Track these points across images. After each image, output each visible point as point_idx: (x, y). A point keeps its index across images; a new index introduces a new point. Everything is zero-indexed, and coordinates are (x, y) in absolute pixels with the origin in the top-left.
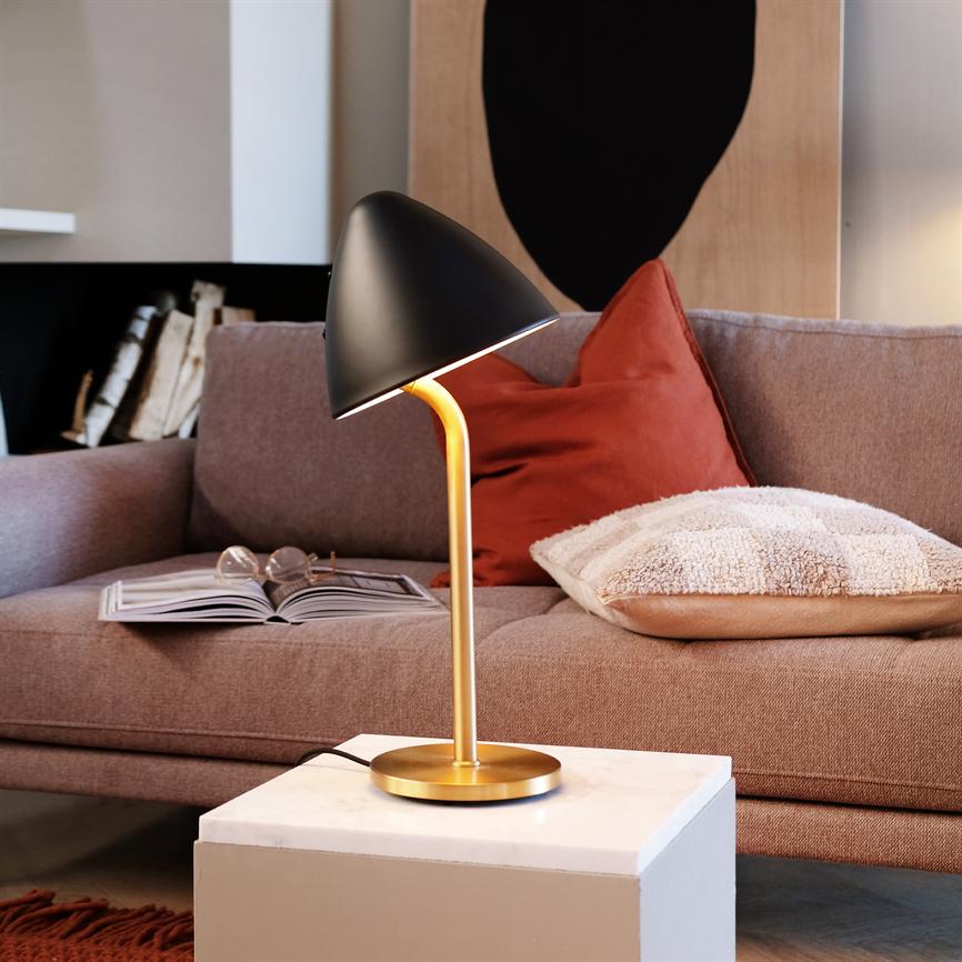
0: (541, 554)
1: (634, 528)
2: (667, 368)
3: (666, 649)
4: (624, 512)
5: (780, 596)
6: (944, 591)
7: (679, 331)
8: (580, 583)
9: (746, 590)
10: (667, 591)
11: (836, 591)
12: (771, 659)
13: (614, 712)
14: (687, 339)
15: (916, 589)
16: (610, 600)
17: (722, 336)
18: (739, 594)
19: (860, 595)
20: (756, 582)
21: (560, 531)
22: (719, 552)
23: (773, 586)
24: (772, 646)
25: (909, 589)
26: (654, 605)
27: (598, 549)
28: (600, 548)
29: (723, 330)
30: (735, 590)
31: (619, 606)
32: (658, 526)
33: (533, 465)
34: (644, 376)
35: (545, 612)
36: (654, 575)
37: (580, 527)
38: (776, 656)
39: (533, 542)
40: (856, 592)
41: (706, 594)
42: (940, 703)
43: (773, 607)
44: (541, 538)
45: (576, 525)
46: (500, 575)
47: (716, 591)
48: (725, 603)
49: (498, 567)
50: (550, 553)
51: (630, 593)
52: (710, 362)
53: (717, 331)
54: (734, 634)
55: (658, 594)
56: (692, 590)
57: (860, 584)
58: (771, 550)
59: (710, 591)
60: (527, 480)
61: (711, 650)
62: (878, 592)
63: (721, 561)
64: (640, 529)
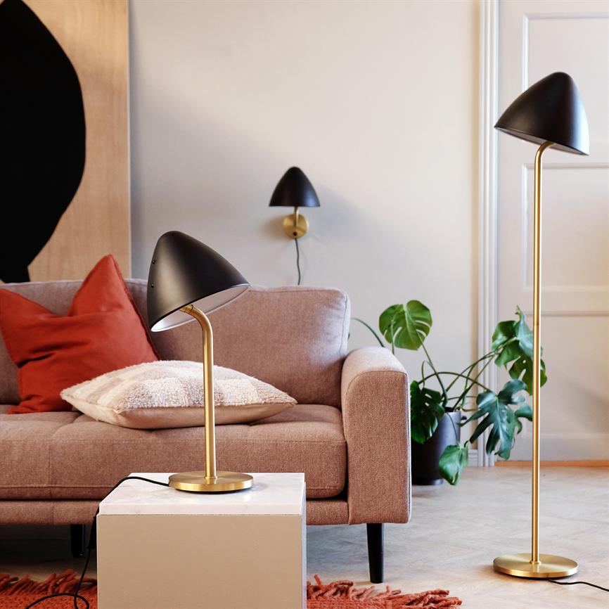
0: (68, 395)
1: (119, 381)
2: (120, 306)
3: (143, 434)
4: (108, 374)
5: (195, 407)
6: (265, 402)
7: (122, 288)
8: (97, 407)
9: (179, 405)
10: (146, 406)
11: (219, 404)
12: (192, 436)
13: (120, 464)
14: (126, 292)
15: (253, 402)
16: (120, 411)
17: (140, 291)
18: (177, 407)
19: (229, 406)
20: (184, 402)
21: (75, 385)
22: (167, 388)
23: (192, 403)
24: (191, 430)
25: (250, 403)
26: (140, 413)
27: (102, 390)
28: (103, 390)
29: (141, 288)
30: (175, 405)
31: (124, 414)
32: (134, 378)
33: (58, 353)
34: (109, 310)
35: (72, 422)
36: (140, 399)
37: (87, 382)
38: (194, 434)
39: (62, 390)
40: (227, 405)
41: (163, 408)
42: (267, 450)
43: (191, 413)
44: (66, 388)
45: (84, 381)
46: (44, 407)
47: (167, 406)
48: (171, 412)
49: (43, 403)
50: (74, 395)
51: (130, 408)
52: (137, 303)
53: (137, 288)
54: (174, 426)
55: (142, 408)
56: (157, 405)
57: (229, 401)
58: (189, 387)
59: (164, 406)
60: (55, 361)
61: (164, 433)
62: (237, 404)
63: (168, 392)
64: (122, 381)
